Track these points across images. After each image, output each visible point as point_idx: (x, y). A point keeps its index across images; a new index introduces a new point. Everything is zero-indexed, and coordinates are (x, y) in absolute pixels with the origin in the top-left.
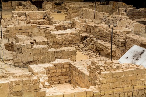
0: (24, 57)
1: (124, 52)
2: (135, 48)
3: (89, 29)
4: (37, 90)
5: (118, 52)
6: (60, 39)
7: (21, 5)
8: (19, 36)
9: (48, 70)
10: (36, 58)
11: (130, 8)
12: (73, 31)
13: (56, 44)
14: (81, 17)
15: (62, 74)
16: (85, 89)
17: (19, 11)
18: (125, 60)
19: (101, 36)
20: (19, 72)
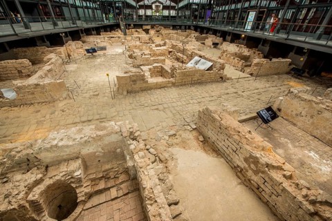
0: (138, 62)
1: (191, 60)
2: (197, 58)
3: (173, 47)
4: (143, 80)
5: (188, 60)
6: (158, 52)
7: (137, 31)
8: (135, 50)
9: (150, 69)
10: (144, 63)
11: (197, 34)
12: (165, 47)
13: (155, 55)
14: (170, 39)
15: (158, 72)
16: (168, 80)
17: (136, 35)
18: (190, 65)
19: (179, 51)
20: (134, 70)
